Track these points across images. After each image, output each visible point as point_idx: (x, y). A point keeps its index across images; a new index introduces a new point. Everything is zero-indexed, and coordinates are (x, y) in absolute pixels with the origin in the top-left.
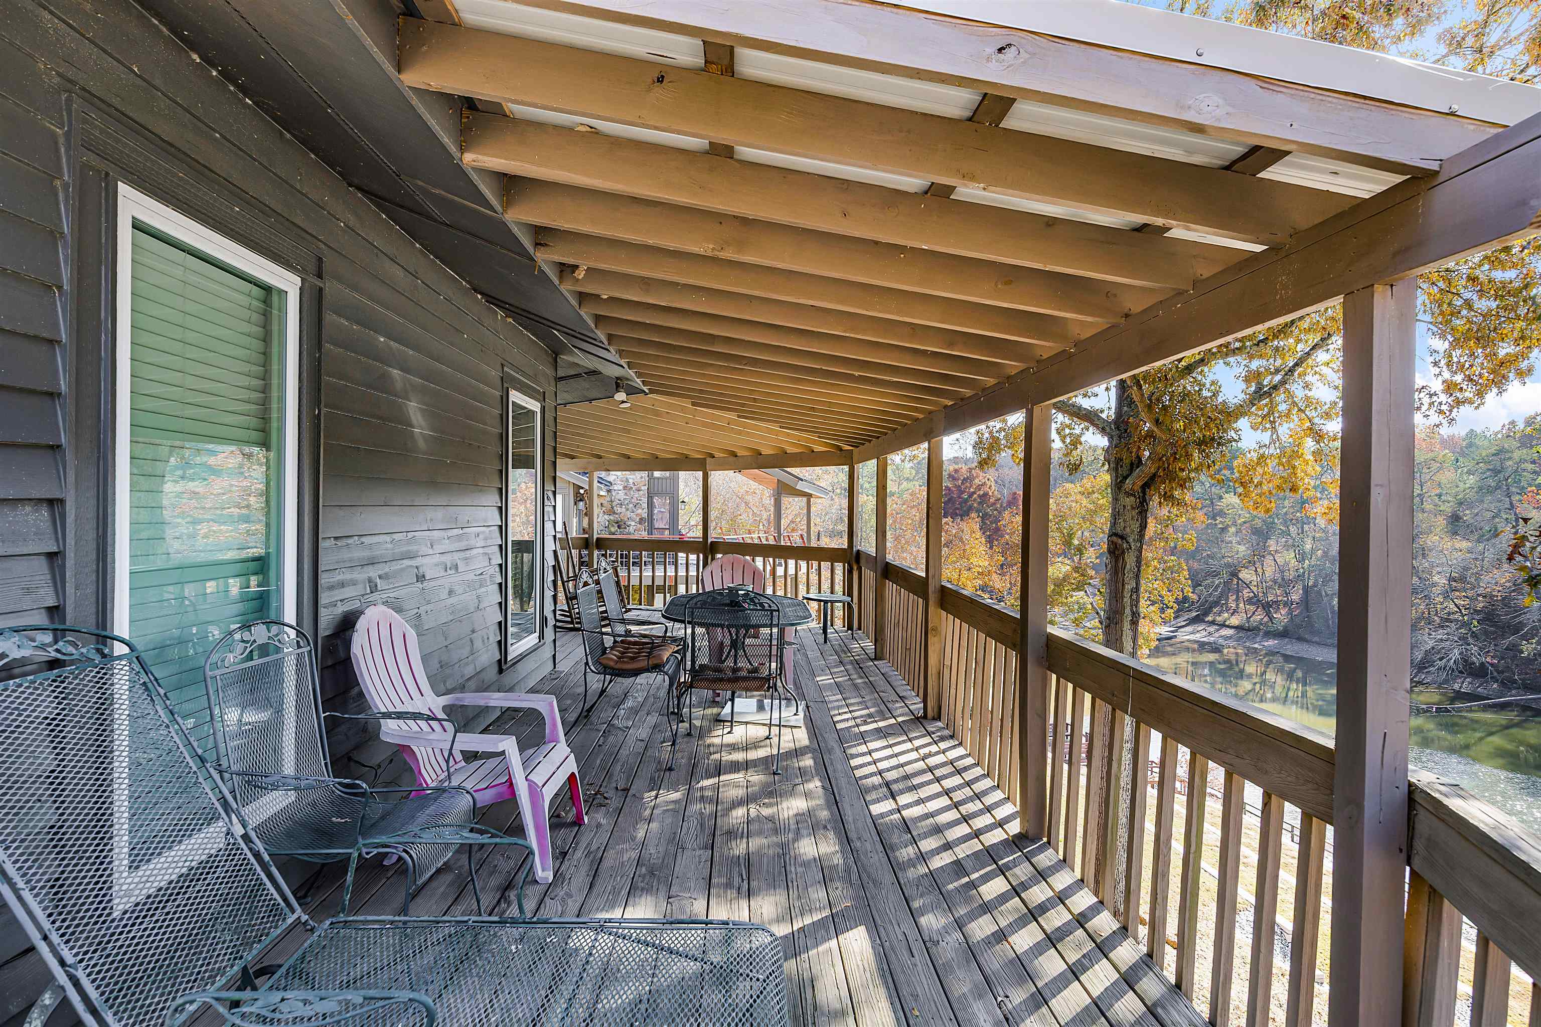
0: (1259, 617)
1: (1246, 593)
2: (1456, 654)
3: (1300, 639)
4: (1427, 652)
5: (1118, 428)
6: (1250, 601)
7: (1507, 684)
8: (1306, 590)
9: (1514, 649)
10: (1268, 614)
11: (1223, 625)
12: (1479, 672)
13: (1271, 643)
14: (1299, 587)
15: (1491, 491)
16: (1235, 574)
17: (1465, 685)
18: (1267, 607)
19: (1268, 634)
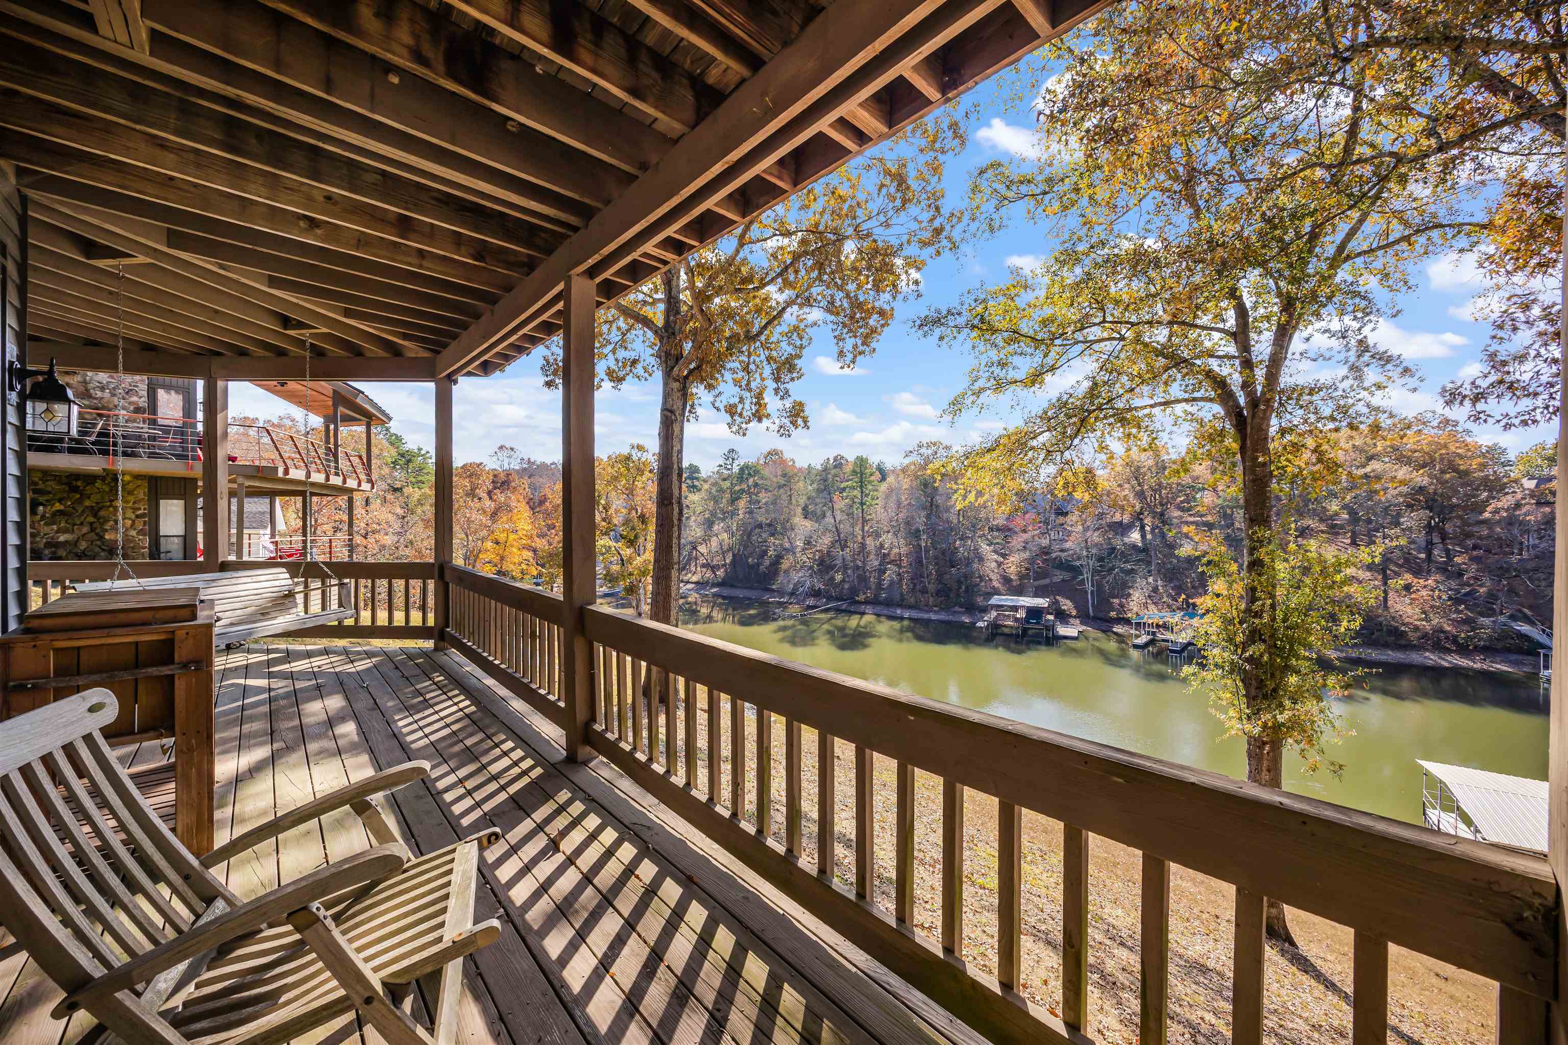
0: (709, 574)
1: (702, 560)
2: (808, 584)
3: (732, 586)
4: (795, 585)
5: (666, 331)
6: (703, 566)
7: (830, 599)
8: (734, 555)
9: (832, 579)
10: (714, 573)
11: (688, 582)
12: (817, 594)
13: (714, 590)
14: (730, 554)
15: (822, 491)
16: (695, 548)
17: (811, 602)
18: (714, 568)
19: (714, 585)
